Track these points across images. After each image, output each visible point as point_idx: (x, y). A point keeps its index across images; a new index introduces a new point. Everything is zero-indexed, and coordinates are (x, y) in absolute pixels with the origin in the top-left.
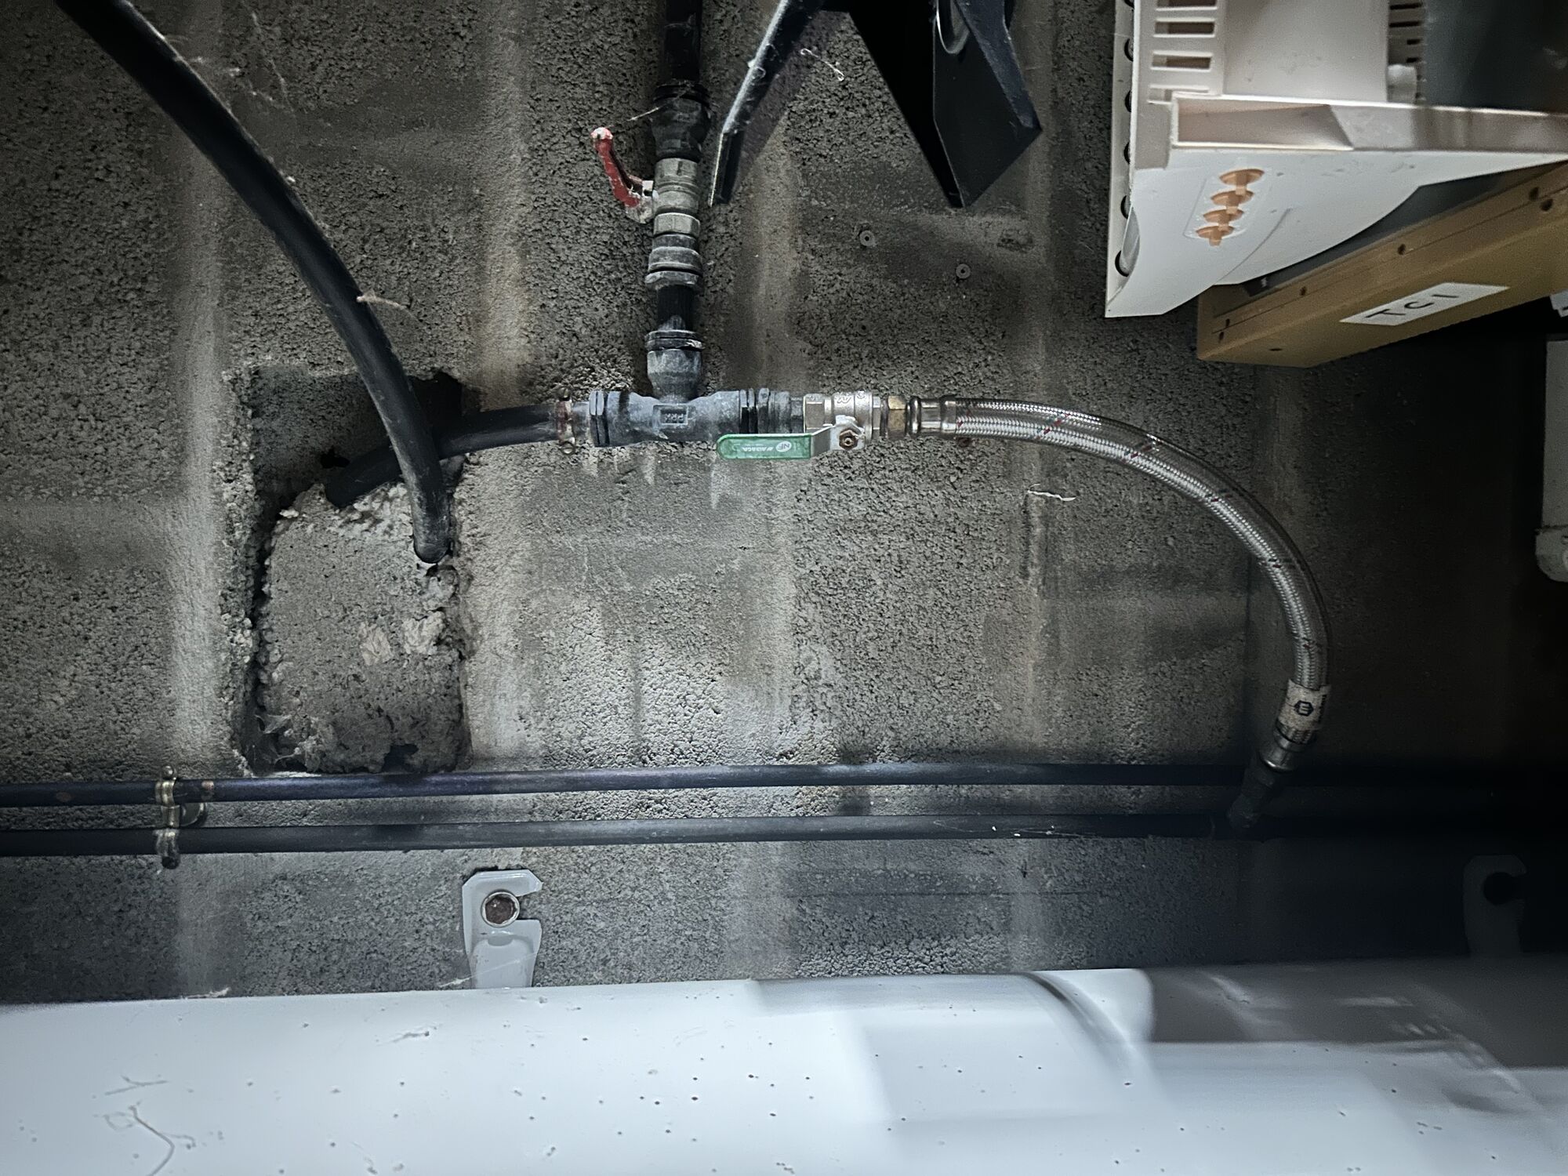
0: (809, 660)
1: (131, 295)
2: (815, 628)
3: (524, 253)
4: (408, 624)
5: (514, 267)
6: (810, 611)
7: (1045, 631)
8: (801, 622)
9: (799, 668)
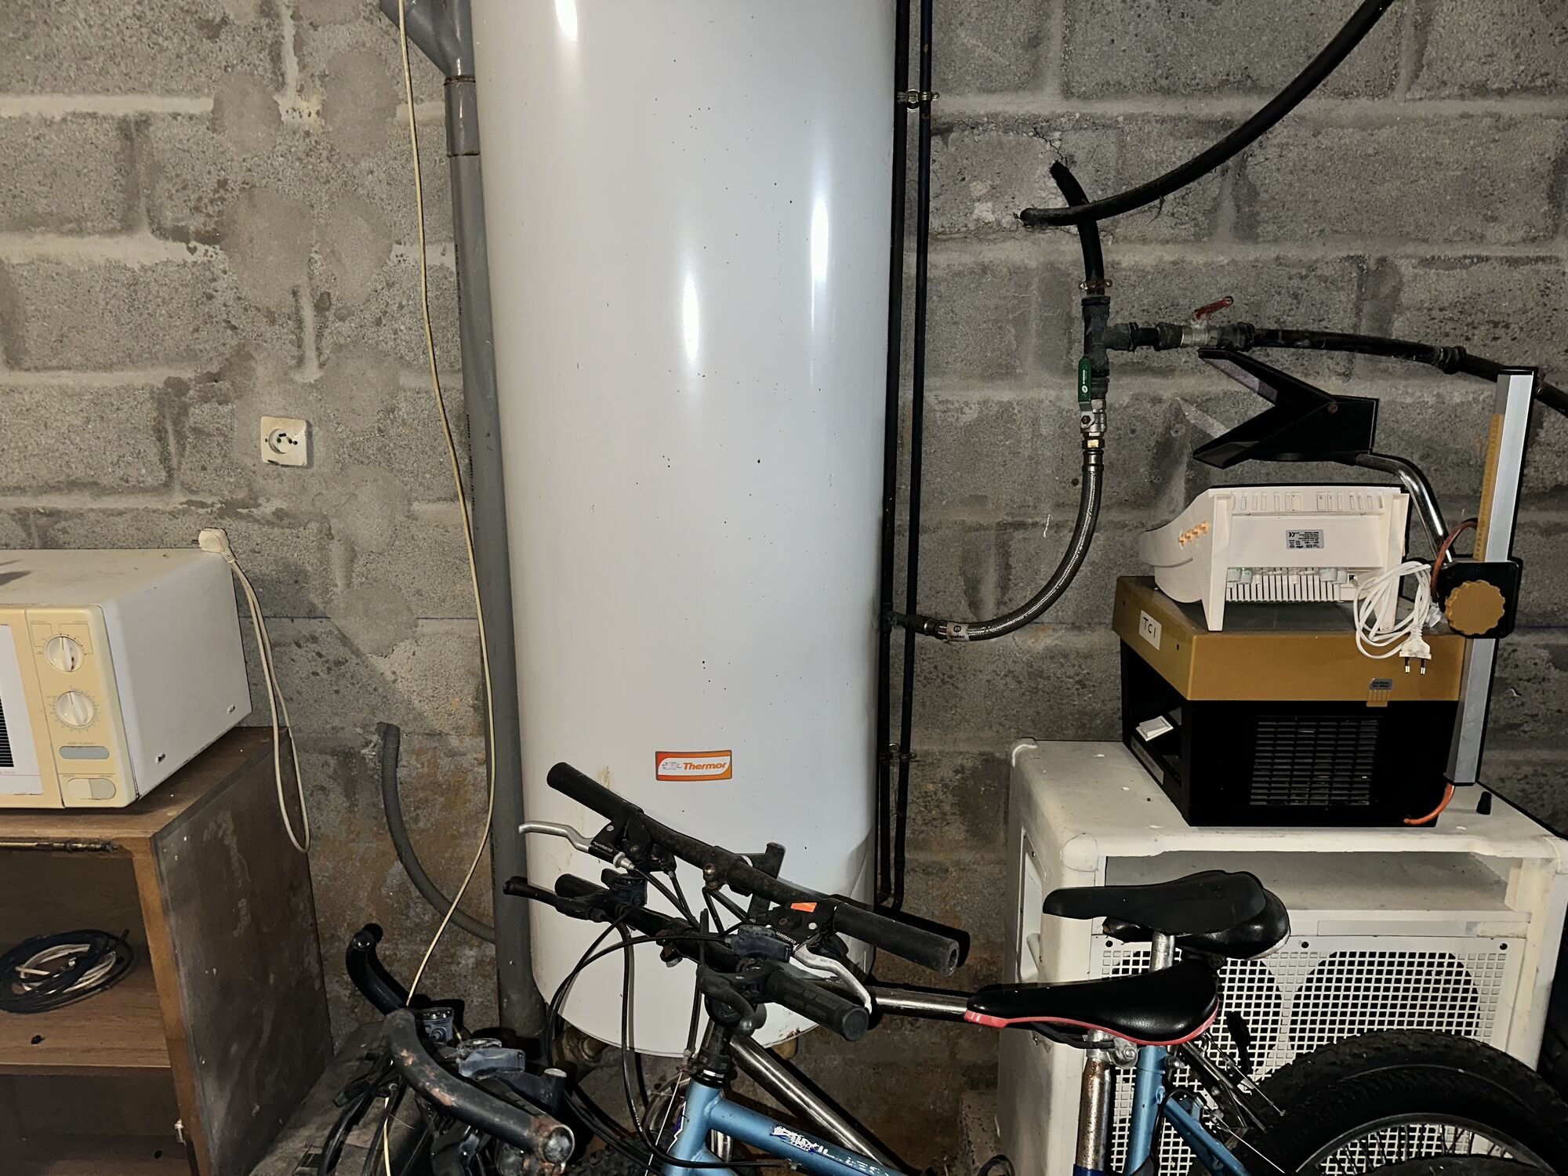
0: (971, 409)
1: (1160, 71)
2: (986, 412)
3: (1174, 263)
4: (990, 204)
5: (1168, 258)
6: (995, 409)
7: (981, 525)
8: (990, 404)
9: (967, 404)
